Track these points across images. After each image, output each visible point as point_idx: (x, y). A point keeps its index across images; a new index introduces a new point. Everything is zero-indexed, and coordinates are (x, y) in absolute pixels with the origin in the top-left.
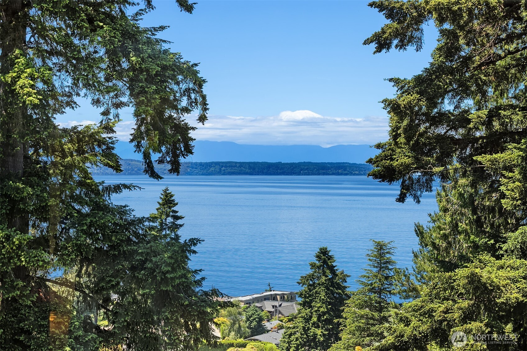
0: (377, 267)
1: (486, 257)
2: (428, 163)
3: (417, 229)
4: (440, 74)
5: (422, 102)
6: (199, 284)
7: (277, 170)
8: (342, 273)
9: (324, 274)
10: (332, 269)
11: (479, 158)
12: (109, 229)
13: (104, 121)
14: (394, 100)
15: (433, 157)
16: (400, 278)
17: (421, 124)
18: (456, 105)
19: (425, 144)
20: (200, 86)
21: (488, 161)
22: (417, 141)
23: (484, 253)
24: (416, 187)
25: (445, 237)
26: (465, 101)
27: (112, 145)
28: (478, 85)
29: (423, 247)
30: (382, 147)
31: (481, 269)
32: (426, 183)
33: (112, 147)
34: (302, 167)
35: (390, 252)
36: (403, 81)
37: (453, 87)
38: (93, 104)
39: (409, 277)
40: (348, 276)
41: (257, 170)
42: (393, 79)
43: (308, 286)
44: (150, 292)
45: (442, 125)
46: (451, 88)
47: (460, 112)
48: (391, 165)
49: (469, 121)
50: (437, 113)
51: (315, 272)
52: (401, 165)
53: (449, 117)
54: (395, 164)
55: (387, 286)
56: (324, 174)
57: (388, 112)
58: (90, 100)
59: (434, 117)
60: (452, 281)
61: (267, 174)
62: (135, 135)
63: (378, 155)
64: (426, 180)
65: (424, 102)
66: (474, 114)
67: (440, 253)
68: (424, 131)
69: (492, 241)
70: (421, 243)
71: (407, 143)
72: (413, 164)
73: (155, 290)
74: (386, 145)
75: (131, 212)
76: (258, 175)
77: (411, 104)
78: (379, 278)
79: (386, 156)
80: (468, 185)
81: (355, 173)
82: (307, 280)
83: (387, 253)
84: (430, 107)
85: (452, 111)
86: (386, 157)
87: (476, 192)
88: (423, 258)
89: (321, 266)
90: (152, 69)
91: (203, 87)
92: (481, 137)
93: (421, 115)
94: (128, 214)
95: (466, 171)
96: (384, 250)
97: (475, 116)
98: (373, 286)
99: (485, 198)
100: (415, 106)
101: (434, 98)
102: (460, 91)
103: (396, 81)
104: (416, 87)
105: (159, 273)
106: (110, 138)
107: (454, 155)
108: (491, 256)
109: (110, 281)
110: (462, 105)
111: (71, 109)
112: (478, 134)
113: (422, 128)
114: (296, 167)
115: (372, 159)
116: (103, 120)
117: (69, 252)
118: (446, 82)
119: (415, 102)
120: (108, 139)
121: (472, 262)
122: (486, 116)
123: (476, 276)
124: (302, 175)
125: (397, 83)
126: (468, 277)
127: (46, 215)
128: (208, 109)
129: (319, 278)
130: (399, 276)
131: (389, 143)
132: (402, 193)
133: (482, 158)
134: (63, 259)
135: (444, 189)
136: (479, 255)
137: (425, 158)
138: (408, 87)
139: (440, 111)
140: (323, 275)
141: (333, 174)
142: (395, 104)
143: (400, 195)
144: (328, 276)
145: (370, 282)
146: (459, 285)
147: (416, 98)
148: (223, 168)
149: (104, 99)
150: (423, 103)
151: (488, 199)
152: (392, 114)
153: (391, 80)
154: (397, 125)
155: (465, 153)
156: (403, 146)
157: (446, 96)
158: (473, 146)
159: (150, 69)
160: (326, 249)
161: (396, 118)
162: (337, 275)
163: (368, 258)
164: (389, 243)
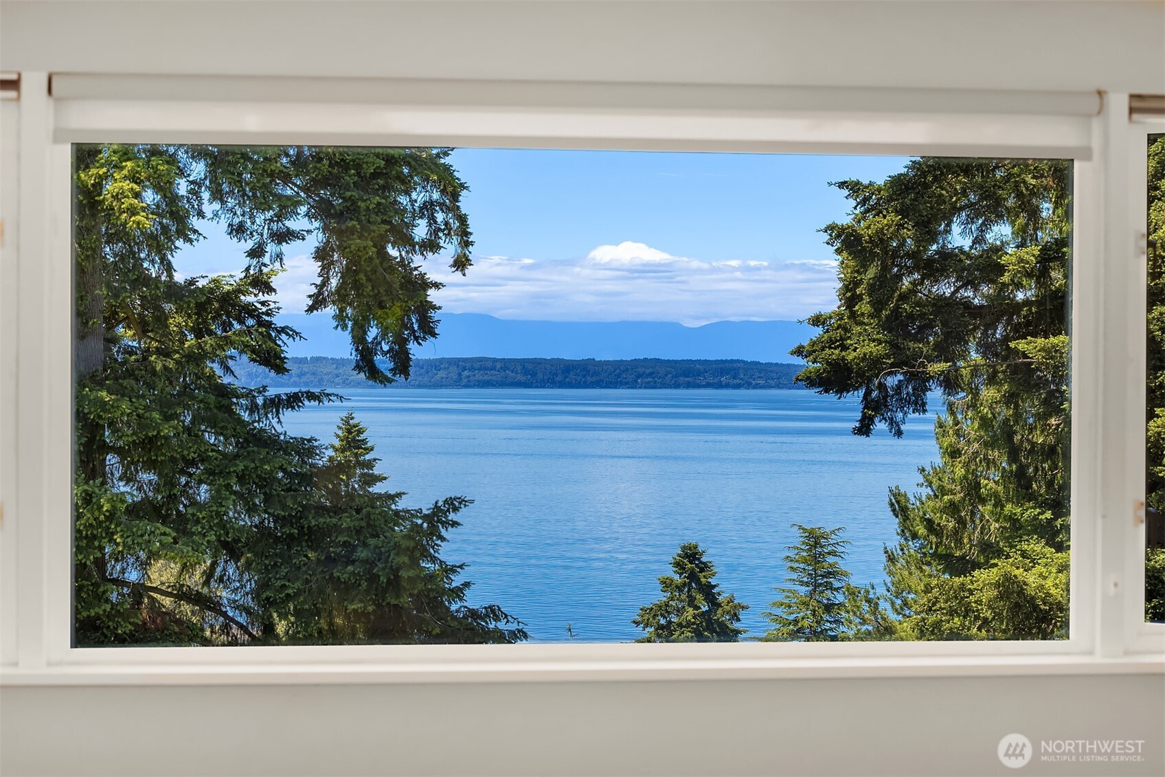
0: (807, 584)
1: (1035, 546)
2: (917, 355)
3: (893, 501)
4: (942, 173)
5: (905, 230)
6: (458, 596)
7: (584, 376)
8: (731, 601)
9: (692, 602)
10: (708, 592)
11: (1021, 345)
12: (280, 484)
13: (252, 268)
14: (849, 227)
15: (928, 343)
16: (858, 607)
17: (904, 274)
18: (976, 237)
19: (911, 317)
20: (455, 197)
21: (1039, 351)
22: (896, 311)
23: (1032, 537)
24: (893, 402)
25: (953, 508)
26: (995, 228)
27: (267, 318)
28: (1019, 195)
29: (906, 539)
30: (823, 324)
31: (1025, 570)
32: (914, 394)
33: (267, 321)
34: (641, 370)
35: (835, 552)
36: (866, 187)
37: (968, 200)
38: (230, 234)
39: (877, 604)
40: (743, 608)
41: (540, 376)
42: (846, 182)
43: (656, 630)
44: (365, 608)
45: (946, 277)
46: (964, 202)
47: (983, 250)
48: (843, 359)
49: (1001, 269)
50: (937, 252)
51: (672, 599)
52: (864, 359)
53: (961, 260)
54: (850, 357)
55: (829, 624)
56: (689, 386)
57: (836, 250)
58: (223, 224)
59: (930, 261)
60: (966, 594)
61: (562, 385)
62: (317, 297)
63: (815, 339)
64: (914, 389)
65: (909, 230)
66: (1011, 255)
67: (942, 541)
68: (909, 290)
69: (1048, 515)
70: (903, 531)
71: (876, 314)
72: (888, 356)
73: (374, 603)
74: (831, 318)
75: (324, 451)
76: (544, 387)
77: (885, 235)
78: (811, 608)
79: (831, 340)
80: (1000, 402)
81: (757, 384)
82: (655, 616)
83: (829, 553)
84: (922, 241)
85: (967, 249)
86: (831, 343)
87: (1017, 416)
88: (908, 562)
89: (684, 584)
90: (367, 162)
91: (460, 198)
92: (1027, 302)
93: (903, 257)
94: (317, 454)
95: (995, 373)
96: (822, 547)
97: (1014, 259)
98: (800, 625)
99: (1036, 428)
100: (891, 238)
101: (929, 222)
102: (984, 207)
103: (853, 188)
104: (893, 200)
105: (384, 569)
106: (263, 303)
107: (971, 339)
108: (1046, 544)
109: (284, 586)
110: (988, 236)
111: (188, 244)
112: (1020, 296)
113: (906, 282)
114: (627, 370)
115: (803, 347)
116: (250, 266)
117: (203, 528)
118: (956, 189)
119: (891, 230)
120: (259, 306)
121: (1008, 557)
122: (1036, 259)
123: (1014, 583)
124: (640, 388)
125: (854, 192)
126: (997, 585)
127: (157, 456)
128: (472, 243)
129: (679, 611)
130: (855, 601)
131: (838, 315)
132: (864, 414)
133: (1028, 344)
134: (193, 542)
135: (951, 409)
136: (1021, 541)
137: (911, 344)
138: (878, 199)
139: (942, 248)
140: (689, 605)
141: (708, 386)
142: (851, 235)
143: (861, 421)
144: (699, 608)
145: (792, 617)
146: (979, 602)
147: (893, 221)
148: (466, 373)
149: (253, 223)
150: (908, 233)
151: (1042, 431)
152: (845, 254)
153: (842, 185)
154: (856, 278)
155: (994, 334)
156: (866, 321)
157: (955, 219)
158: (1009, 322)
159: (363, 163)
160: (696, 547)
161: (852, 263)
162: (719, 605)
163: (790, 564)
164: (833, 532)
